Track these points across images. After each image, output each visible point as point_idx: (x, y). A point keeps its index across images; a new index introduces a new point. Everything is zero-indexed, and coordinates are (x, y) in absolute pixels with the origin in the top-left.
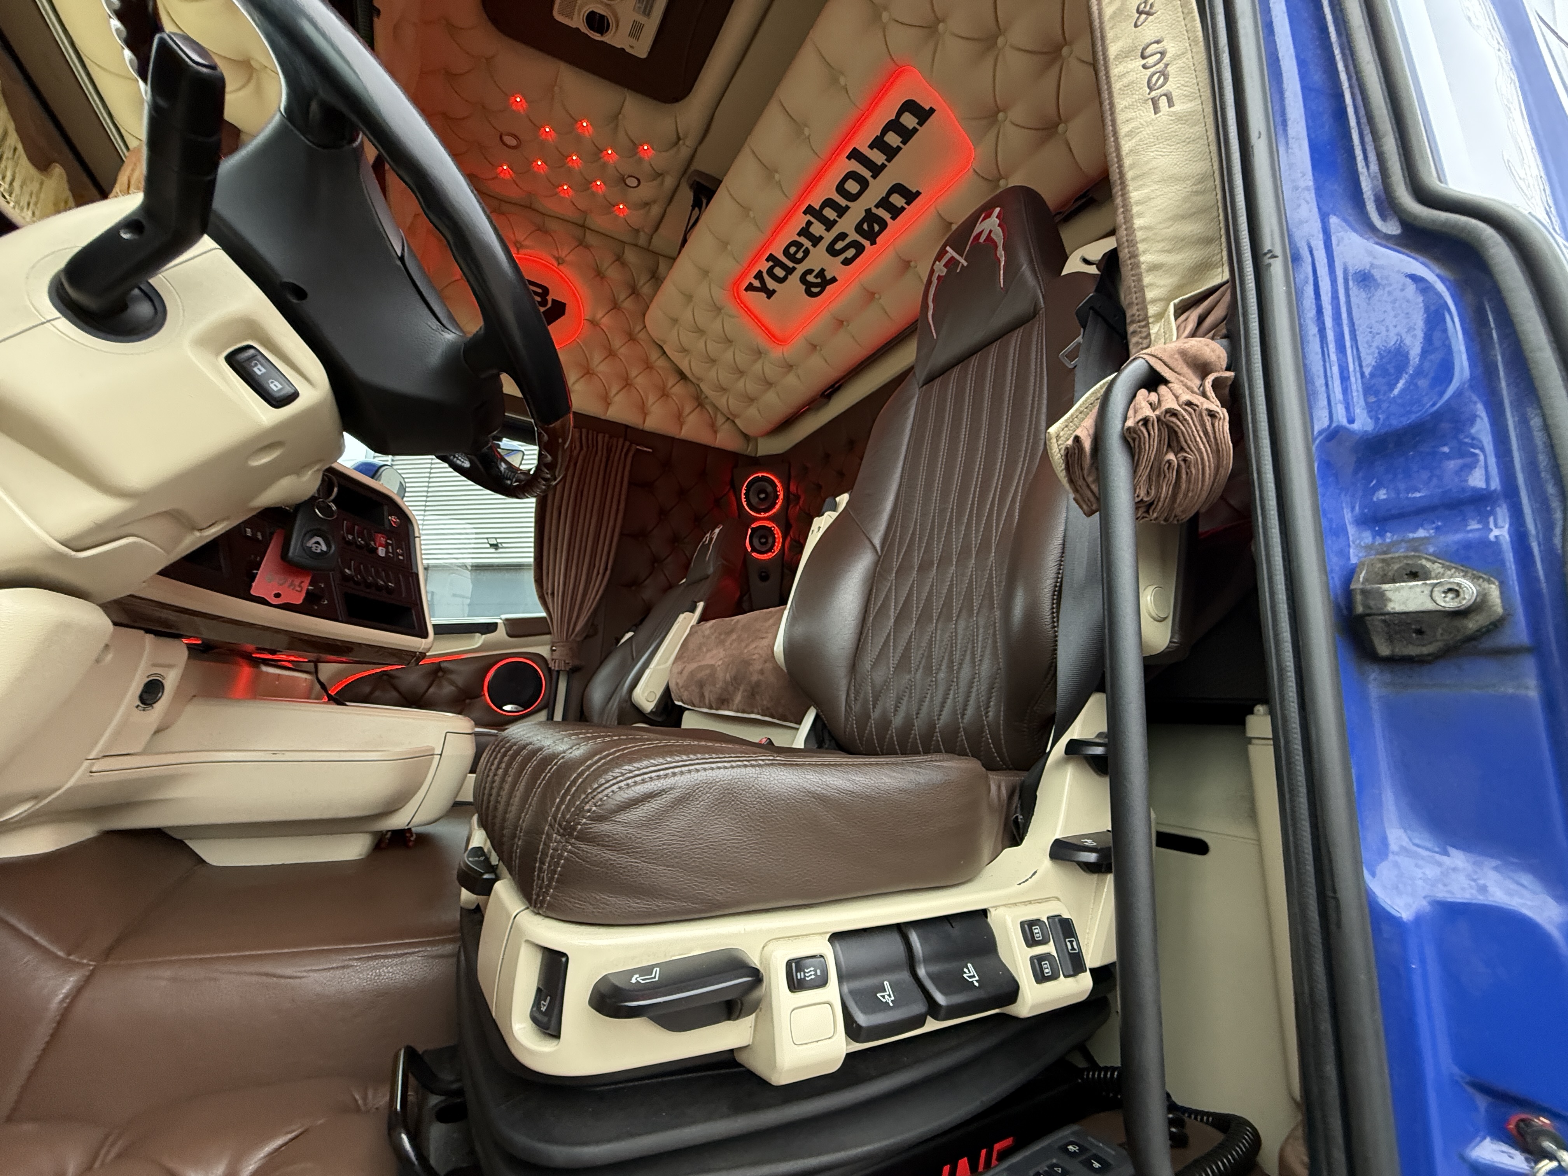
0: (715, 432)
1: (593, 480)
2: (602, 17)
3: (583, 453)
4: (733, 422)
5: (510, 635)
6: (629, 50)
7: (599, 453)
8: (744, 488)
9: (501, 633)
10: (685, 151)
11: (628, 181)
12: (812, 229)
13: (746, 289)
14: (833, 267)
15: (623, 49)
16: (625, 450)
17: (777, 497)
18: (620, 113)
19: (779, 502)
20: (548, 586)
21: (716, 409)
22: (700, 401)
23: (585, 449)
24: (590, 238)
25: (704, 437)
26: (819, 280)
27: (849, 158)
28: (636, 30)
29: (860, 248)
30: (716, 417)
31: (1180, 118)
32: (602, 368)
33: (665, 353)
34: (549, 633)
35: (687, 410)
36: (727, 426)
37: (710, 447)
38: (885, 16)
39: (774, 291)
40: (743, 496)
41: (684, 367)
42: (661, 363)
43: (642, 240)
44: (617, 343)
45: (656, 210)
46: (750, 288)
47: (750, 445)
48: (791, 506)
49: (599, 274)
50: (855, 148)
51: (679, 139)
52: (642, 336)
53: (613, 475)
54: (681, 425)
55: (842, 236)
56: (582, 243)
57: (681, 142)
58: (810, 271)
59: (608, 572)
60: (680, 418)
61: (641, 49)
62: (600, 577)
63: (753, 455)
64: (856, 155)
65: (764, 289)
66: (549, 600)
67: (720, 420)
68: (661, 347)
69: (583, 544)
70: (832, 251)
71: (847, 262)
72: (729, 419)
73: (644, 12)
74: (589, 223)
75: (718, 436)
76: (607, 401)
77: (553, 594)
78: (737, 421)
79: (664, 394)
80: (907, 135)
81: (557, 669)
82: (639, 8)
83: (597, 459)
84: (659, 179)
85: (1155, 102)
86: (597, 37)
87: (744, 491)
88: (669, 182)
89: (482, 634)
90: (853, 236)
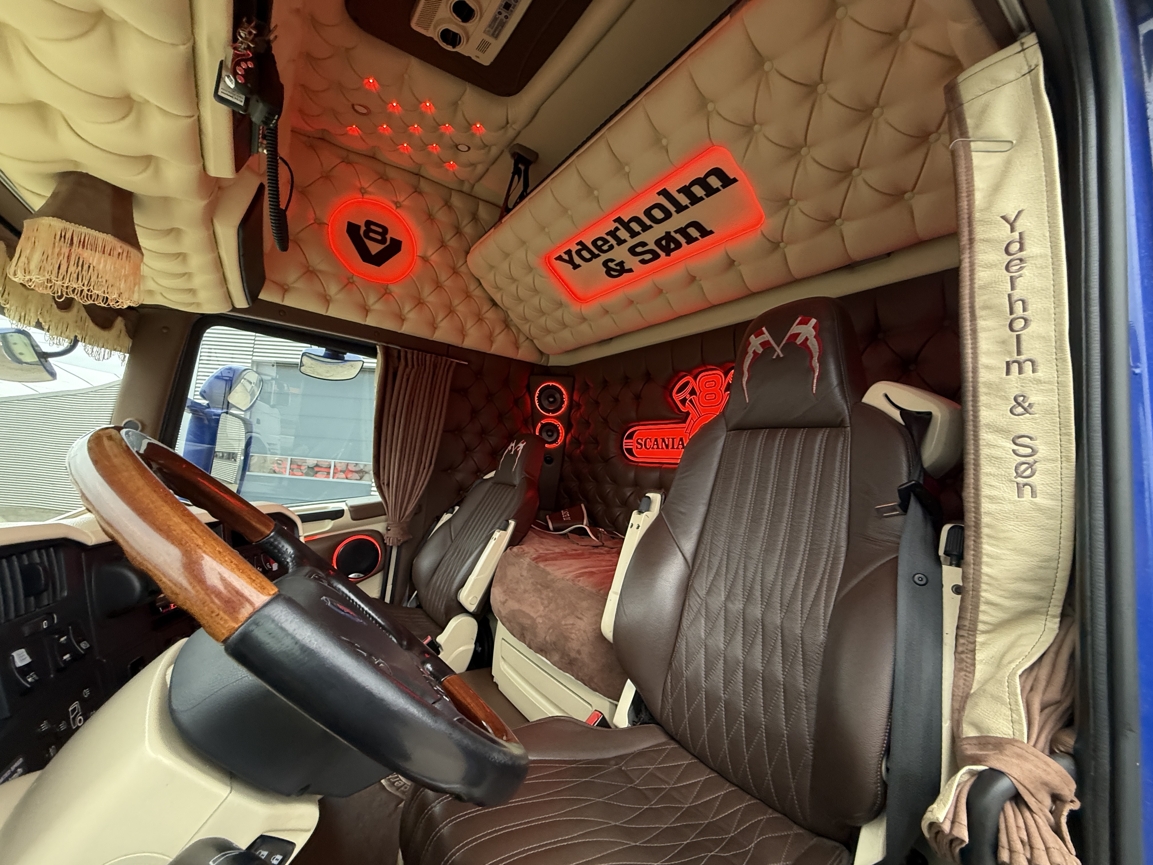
0: (518, 348)
1: (422, 392)
2: (455, 35)
3: (414, 370)
4: (532, 341)
5: (353, 519)
6: (474, 58)
7: (427, 370)
8: (538, 392)
9: (347, 517)
10: (511, 133)
11: (459, 147)
12: (618, 233)
13: (556, 259)
14: (632, 262)
15: (470, 58)
16: (447, 367)
17: (563, 402)
18: (460, 99)
19: (564, 406)
20: (384, 478)
21: (519, 330)
22: (507, 324)
23: (416, 366)
24: (424, 185)
25: (509, 352)
26: (618, 268)
27: (659, 194)
28: (484, 46)
29: (656, 256)
30: (518, 336)
31: (1039, 509)
32: (431, 298)
33: (481, 284)
34: (385, 514)
35: (497, 331)
36: (527, 343)
37: (512, 359)
38: (710, 106)
39: (579, 266)
40: (536, 398)
41: (497, 298)
42: (477, 292)
43: (466, 188)
44: (443, 276)
45: (480, 169)
46: (560, 258)
47: (543, 359)
48: (573, 411)
49: (430, 217)
50: (665, 189)
51: (508, 123)
52: (463, 269)
53: (437, 387)
54: (492, 342)
55: (643, 244)
56: (417, 191)
57: (509, 125)
58: (612, 260)
59: (432, 466)
60: (490, 338)
61: (486, 59)
62: (425, 471)
63: (545, 365)
64: (664, 193)
65: (571, 261)
66: (385, 489)
67: (522, 339)
68: (479, 280)
69: (413, 446)
70: (632, 250)
71: (643, 262)
72: (528, 338)
73: (493, 35)
74: (423, 173)
75: (520, 352)
76: (434, 327)
77: (388, 485)
78: (535, 341)
79: (480, 319)
80: (711, 191)
81: (391, 545)
82: (489, 31)
83: (425, 376)
84: (487, 148)
85: (1020, 488)
86: (449, 48)
87: (537, 395)
88: (494, 151)
89: (333, 519)
90: (652, 246)
